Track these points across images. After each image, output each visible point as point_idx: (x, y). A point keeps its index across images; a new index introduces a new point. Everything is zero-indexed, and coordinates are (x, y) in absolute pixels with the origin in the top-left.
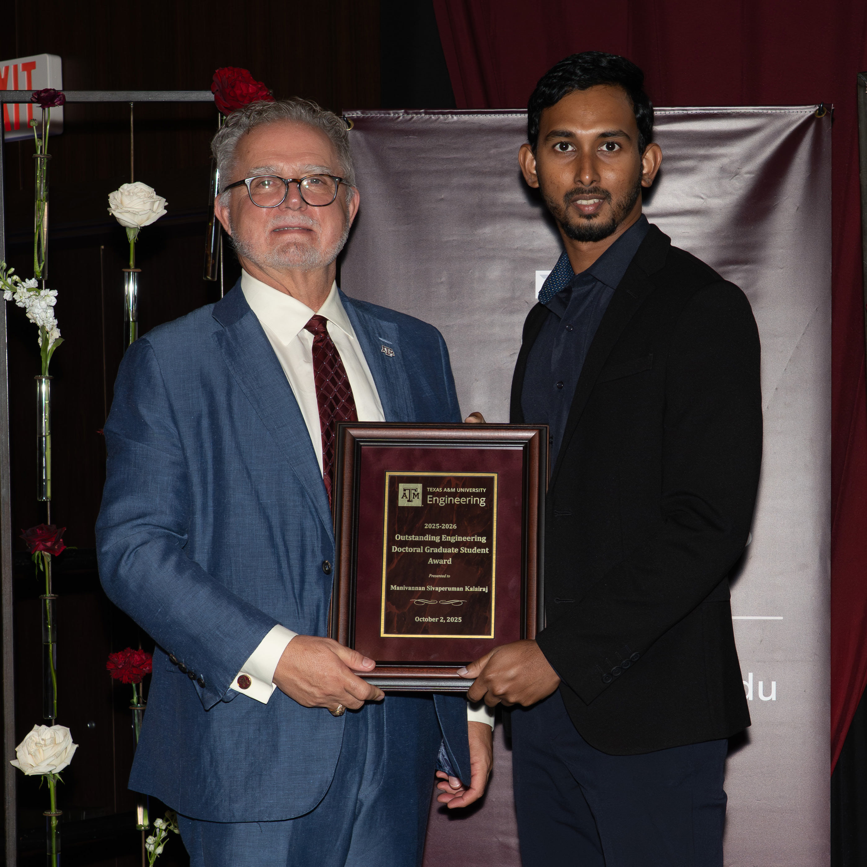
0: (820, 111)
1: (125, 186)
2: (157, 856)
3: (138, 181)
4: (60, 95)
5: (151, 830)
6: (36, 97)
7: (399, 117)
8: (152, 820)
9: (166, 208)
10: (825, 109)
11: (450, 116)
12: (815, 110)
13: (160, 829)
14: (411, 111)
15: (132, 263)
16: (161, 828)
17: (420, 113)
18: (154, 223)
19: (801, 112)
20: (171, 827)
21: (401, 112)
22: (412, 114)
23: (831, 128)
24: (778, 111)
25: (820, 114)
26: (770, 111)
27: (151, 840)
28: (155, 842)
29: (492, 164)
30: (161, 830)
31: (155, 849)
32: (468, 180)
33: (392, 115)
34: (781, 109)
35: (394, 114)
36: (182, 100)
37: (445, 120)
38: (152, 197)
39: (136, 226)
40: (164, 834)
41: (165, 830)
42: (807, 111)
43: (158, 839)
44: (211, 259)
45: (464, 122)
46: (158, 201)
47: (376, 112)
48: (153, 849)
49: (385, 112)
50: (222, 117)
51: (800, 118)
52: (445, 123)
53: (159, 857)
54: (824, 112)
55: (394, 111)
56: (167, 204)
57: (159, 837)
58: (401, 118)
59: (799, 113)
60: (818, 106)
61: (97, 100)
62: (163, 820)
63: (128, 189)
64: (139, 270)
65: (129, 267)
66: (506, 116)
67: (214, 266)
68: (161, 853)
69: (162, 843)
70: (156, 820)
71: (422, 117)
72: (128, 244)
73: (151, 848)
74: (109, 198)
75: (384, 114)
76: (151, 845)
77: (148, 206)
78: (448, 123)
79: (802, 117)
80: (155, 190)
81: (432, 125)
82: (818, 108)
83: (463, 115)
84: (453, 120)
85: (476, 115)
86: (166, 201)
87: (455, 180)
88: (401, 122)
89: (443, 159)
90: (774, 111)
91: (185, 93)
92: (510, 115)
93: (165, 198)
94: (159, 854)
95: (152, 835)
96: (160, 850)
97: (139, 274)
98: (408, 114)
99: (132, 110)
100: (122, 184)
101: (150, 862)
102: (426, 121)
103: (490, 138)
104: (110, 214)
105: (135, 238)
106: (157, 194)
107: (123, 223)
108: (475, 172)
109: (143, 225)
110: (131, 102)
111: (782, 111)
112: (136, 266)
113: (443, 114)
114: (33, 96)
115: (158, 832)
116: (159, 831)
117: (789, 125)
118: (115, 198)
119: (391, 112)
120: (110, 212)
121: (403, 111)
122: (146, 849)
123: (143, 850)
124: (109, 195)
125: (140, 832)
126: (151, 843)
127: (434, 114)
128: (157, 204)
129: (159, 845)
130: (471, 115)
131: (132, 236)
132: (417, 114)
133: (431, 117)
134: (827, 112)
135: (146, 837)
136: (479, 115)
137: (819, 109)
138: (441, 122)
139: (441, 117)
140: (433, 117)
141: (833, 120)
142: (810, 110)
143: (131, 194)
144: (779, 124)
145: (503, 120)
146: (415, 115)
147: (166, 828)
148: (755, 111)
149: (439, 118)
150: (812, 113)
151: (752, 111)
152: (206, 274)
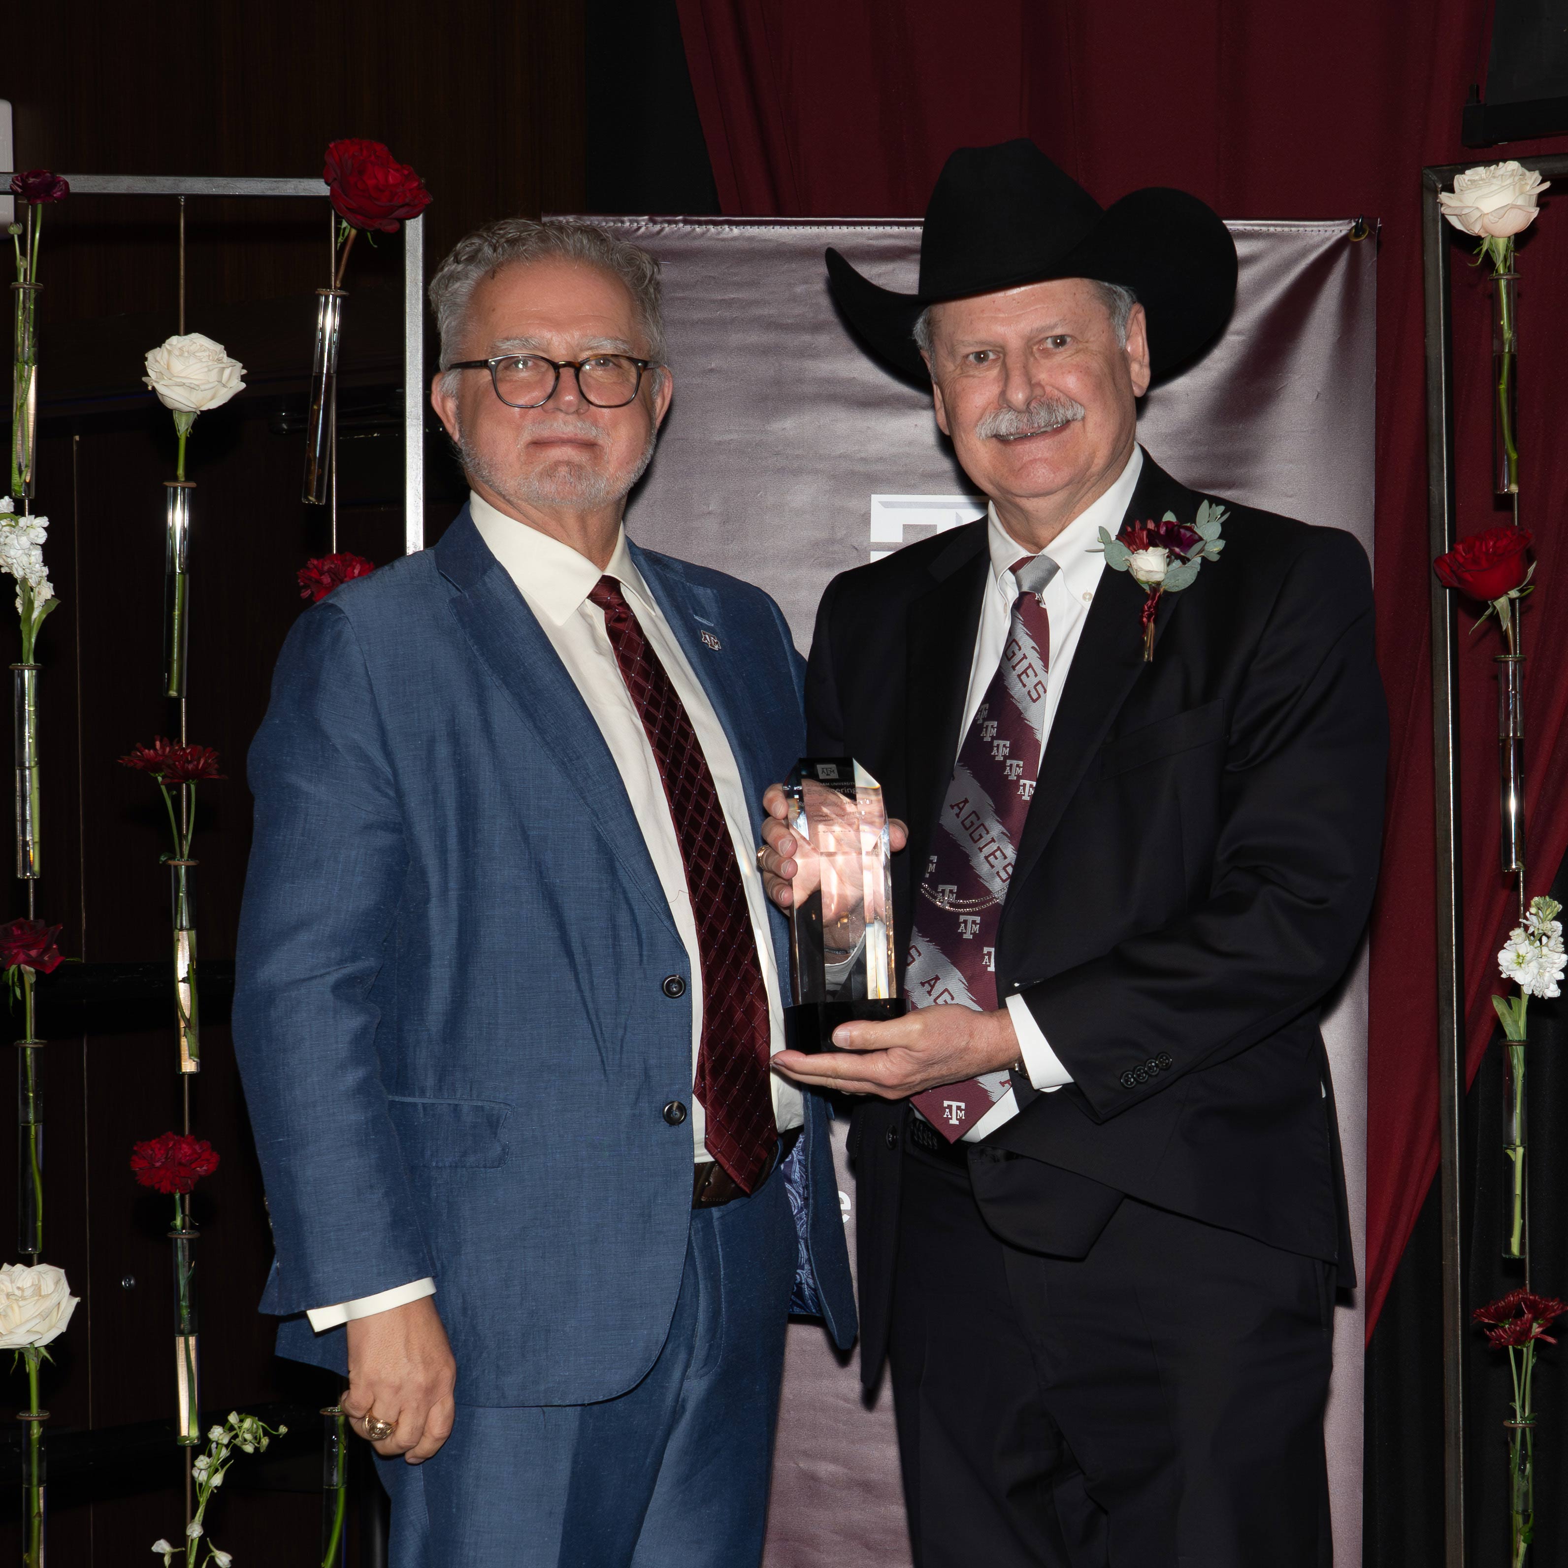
0: (1358, 231)
1: (174, 340)
2: (212, 1491)
3: (195, 332)
4: (59, 182)
5: (203, 1446)
6: (21, 184)
7: (639, 228)
8: (204, 1428)
9: (243, 378)
10: (1366, 227)
11: (726, 228)
12: (1349, 228)
13: (217, 1444)
14: (659, 219)
15: (181, 471)
16: (220, 1442)
17: (676, 222)
18: (224, 405)
19: (1326, 231)
20: (237, 1440)
21: (643, 220)
22: (661, 223)
23: (1375, 259)
24: (1286, 229)
25: (1357, 235)
26: (1272, 229)
27: (202, 1462)
28: (210, 1467)
29: (798, 310)
30: (219, 1446)
31: (209, 1477)
32: (754, 337)
33: (628, 224)
34: (1291, 226)
35: (631, 222)
36: (270, 193)
37: (719, 233)
38: (219, 360)
39: (194, 410)
40: (224, 1453)
41: (227, 1446)
42: (1337, 230)
43: (215, 1462)
44: (315, 468)
45: (751, 239)
46: (230, 368)
47: (600, 218)
48: (205, 1479)
49: (614, 218)
50: (338, 223)
51: (1323, 241)
52: (718, 239)
53: (215, 1491)
54: (1364, 233)
55: (631, 218)
56: (244, 372)
57: (216, 1458)
58: (643, 229)
59: (1322, 233)
60: (1355, 221)
61: (123, 191)
62: (223, 1428)
63: (180, 346)
64: (193, 485)
65: (175, 478)
66: (822, 229)
67: (320, 478)
68: (219, 1485)
69: (222, 1467)
70: (211, 1428)
71: (679, 229)
72: (177, 439)
73: (201, 1476)
74: (146, 359)
75: (615, 222)
76: (203, 1471)
77: (214, 376)
78: (723, 240)
79: (1328, 239)
80: (225, 349)
81: (697, 243)
82: (1354, 224)
83: (749, 227)
84: (730, 235)
85: (772, 227)
86: (243, 368)
87: (736, 338)
88: (643, 237)
89: (713, 301)
90: (1279, 229)
91: (275, 182)
92: (829, 228)
93: (240, 362)
94: (216, 1487)
95: (204, 1454)
96: (217, 1480)
97: (192, 490)
98: (655, 223)
99: (182, 208)
100: (168, 337)
101: (201, 1500)
102: (687, 235)
103: (794, 266)
104: (150, 388)
105: (187, 429)
106: (229, 355)
107: (169, 403)
108: (771, 325)
109: (204, 408)
110: (181, 195)
111: (1293, 229)
112: (188, 478)
113: (715, 223)
114: (13, 181)
115: (214, 1451)
116: (217, 1448)
117: (1304, 253)
118: (157, 361)
119: (626, 219)
120: (149, 384)
121: (646, 217)
122: (193, 1478)
123: (189, 1480)
124: (146, 355)
125: (184, 1448)
126: (202, 1467)
127: (700, 223)
128: (227, 372)
129: (216, 1471)
130: (764, 227)
131: (183, 426)
132: (670, 223)
133: (694, 229)
134: (1369, 232)
135: (195, 1457)
136: (777, 228)
137: (1356, 227)
138: (710, 239)
139: (712, 229)
140: (699, 229)
141: (1379, 245)
142: (1341, 228)
143: (186, 354)
144: (1287, 250)
145: (818, 236)
146: (666, 225)
147: (230, 1442)
148: (1248, 228)
149: (708, 230)
150: (1344, 233)
151: (1241, 228)
152: (308, 493)
